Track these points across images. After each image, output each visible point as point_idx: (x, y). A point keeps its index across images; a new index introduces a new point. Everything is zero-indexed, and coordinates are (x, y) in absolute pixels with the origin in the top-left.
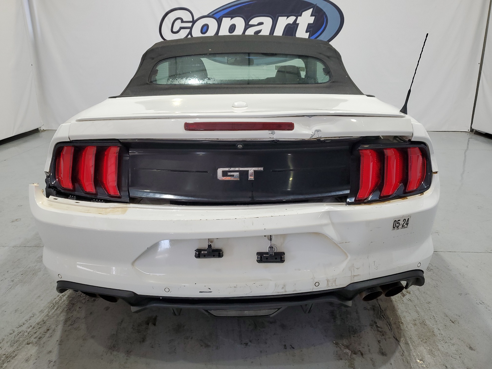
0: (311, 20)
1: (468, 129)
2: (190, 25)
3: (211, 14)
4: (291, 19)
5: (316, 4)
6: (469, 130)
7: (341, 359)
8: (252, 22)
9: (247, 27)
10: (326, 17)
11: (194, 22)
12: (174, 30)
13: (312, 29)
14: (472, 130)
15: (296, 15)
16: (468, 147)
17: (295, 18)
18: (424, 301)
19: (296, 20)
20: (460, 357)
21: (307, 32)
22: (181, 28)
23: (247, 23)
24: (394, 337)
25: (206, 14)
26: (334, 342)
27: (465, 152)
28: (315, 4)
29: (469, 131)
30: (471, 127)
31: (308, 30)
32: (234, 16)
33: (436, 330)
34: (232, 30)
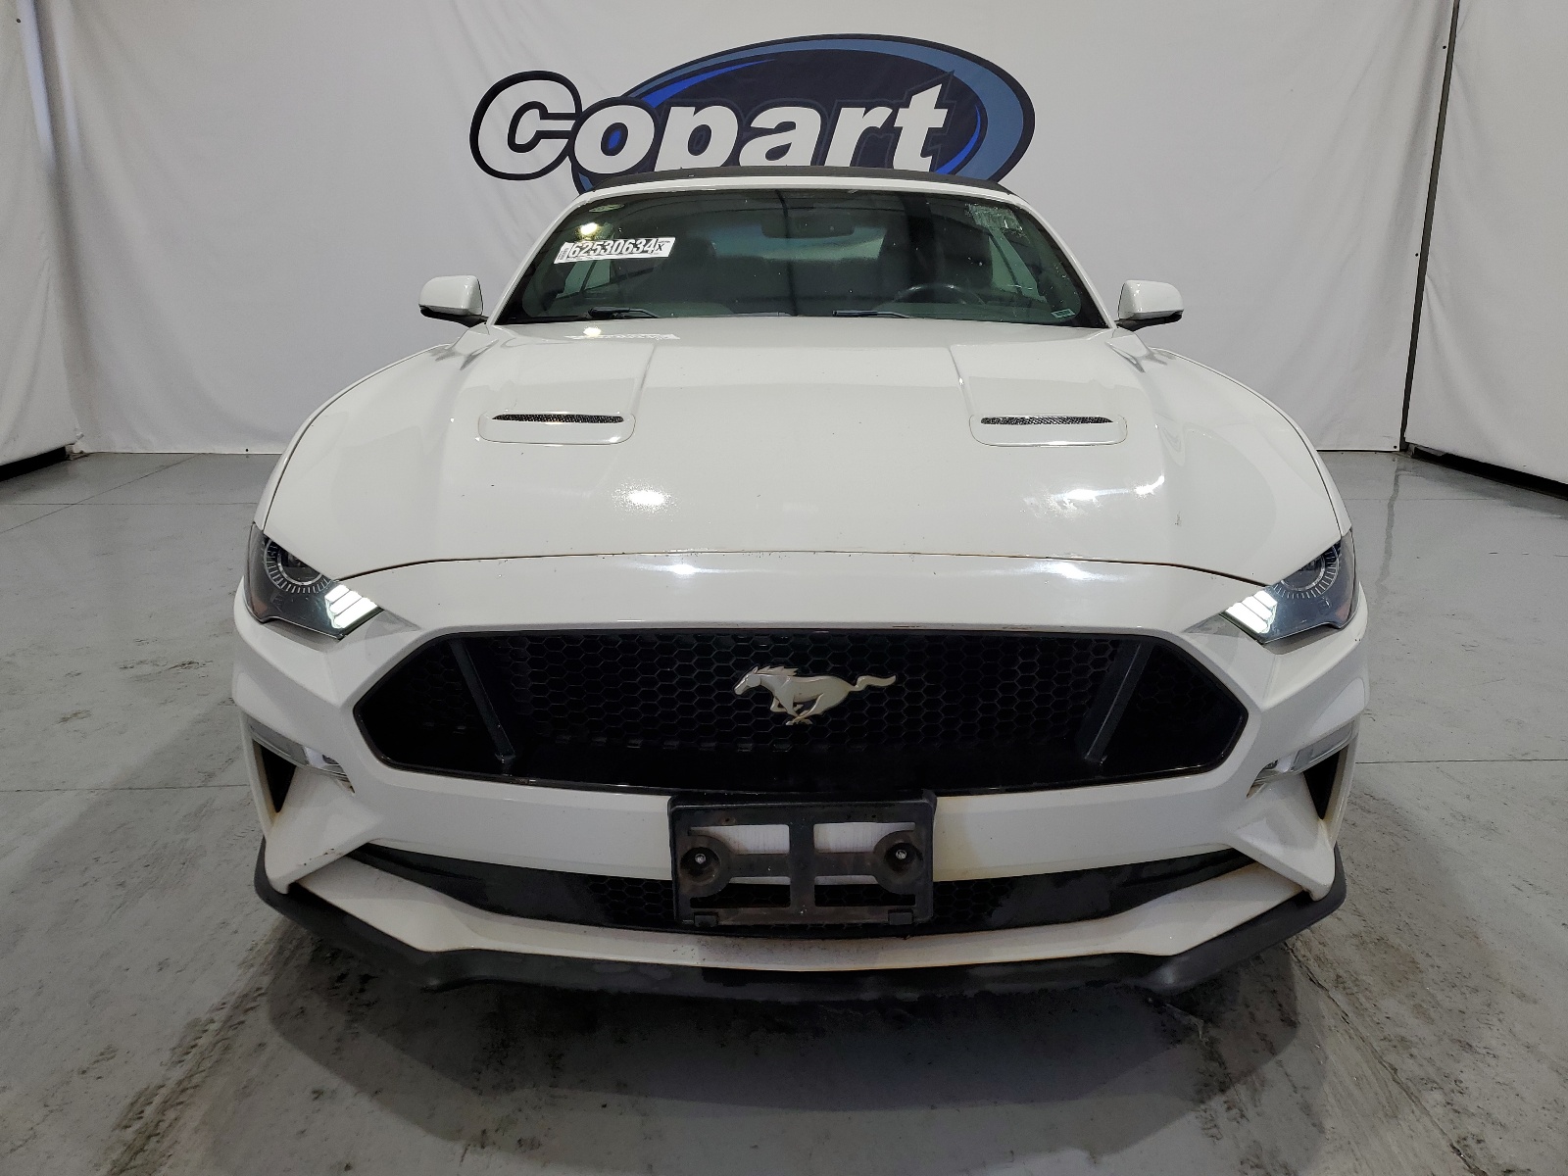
0: (939, 118)
1: (1392, 443)
2: (567, 125)
3: (632, 95)
4: (879, 116)
5: (953, 72)
6: (1395, 447)
7: (1179, 1041)
8: (760, 122)
9: (745, 135)
10: (982, 109)
11: (580, 117)
12: (518, 141)
13: (939, 146)
14: (1405, 447)
15: (894, 102)
16: (1396, 491)
17: (888, 111)
18: (1372, 888)
19: (892, 118)
20: (1500, 1020)
21: (924, 154)
22: (541, 135)
23: (744, 123)
24: (1311, 980)
25: (618, 94)
26: (1150, 1000)
27: (1391, 506)
28: (948, 70)
29: (1398, 449)
30: (1402, 438)
31: (930, 149)
32: (703, 101)
33: (1420, 958)
34: (698, 143)
